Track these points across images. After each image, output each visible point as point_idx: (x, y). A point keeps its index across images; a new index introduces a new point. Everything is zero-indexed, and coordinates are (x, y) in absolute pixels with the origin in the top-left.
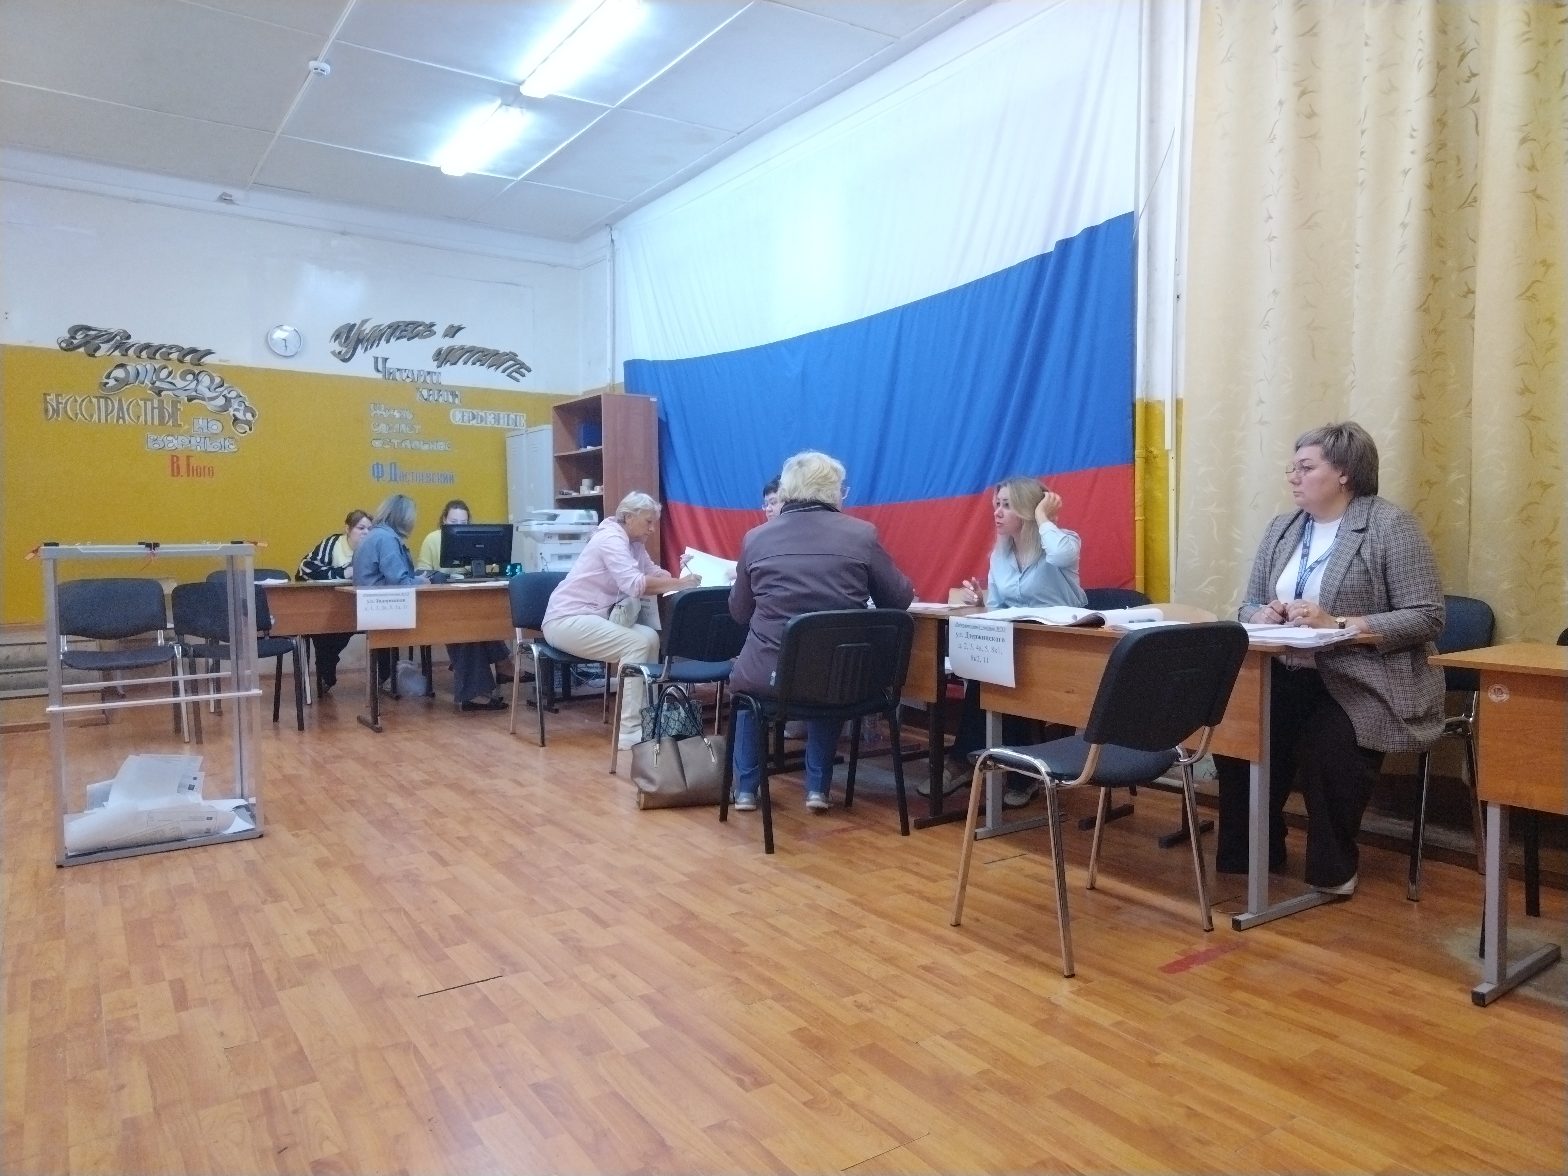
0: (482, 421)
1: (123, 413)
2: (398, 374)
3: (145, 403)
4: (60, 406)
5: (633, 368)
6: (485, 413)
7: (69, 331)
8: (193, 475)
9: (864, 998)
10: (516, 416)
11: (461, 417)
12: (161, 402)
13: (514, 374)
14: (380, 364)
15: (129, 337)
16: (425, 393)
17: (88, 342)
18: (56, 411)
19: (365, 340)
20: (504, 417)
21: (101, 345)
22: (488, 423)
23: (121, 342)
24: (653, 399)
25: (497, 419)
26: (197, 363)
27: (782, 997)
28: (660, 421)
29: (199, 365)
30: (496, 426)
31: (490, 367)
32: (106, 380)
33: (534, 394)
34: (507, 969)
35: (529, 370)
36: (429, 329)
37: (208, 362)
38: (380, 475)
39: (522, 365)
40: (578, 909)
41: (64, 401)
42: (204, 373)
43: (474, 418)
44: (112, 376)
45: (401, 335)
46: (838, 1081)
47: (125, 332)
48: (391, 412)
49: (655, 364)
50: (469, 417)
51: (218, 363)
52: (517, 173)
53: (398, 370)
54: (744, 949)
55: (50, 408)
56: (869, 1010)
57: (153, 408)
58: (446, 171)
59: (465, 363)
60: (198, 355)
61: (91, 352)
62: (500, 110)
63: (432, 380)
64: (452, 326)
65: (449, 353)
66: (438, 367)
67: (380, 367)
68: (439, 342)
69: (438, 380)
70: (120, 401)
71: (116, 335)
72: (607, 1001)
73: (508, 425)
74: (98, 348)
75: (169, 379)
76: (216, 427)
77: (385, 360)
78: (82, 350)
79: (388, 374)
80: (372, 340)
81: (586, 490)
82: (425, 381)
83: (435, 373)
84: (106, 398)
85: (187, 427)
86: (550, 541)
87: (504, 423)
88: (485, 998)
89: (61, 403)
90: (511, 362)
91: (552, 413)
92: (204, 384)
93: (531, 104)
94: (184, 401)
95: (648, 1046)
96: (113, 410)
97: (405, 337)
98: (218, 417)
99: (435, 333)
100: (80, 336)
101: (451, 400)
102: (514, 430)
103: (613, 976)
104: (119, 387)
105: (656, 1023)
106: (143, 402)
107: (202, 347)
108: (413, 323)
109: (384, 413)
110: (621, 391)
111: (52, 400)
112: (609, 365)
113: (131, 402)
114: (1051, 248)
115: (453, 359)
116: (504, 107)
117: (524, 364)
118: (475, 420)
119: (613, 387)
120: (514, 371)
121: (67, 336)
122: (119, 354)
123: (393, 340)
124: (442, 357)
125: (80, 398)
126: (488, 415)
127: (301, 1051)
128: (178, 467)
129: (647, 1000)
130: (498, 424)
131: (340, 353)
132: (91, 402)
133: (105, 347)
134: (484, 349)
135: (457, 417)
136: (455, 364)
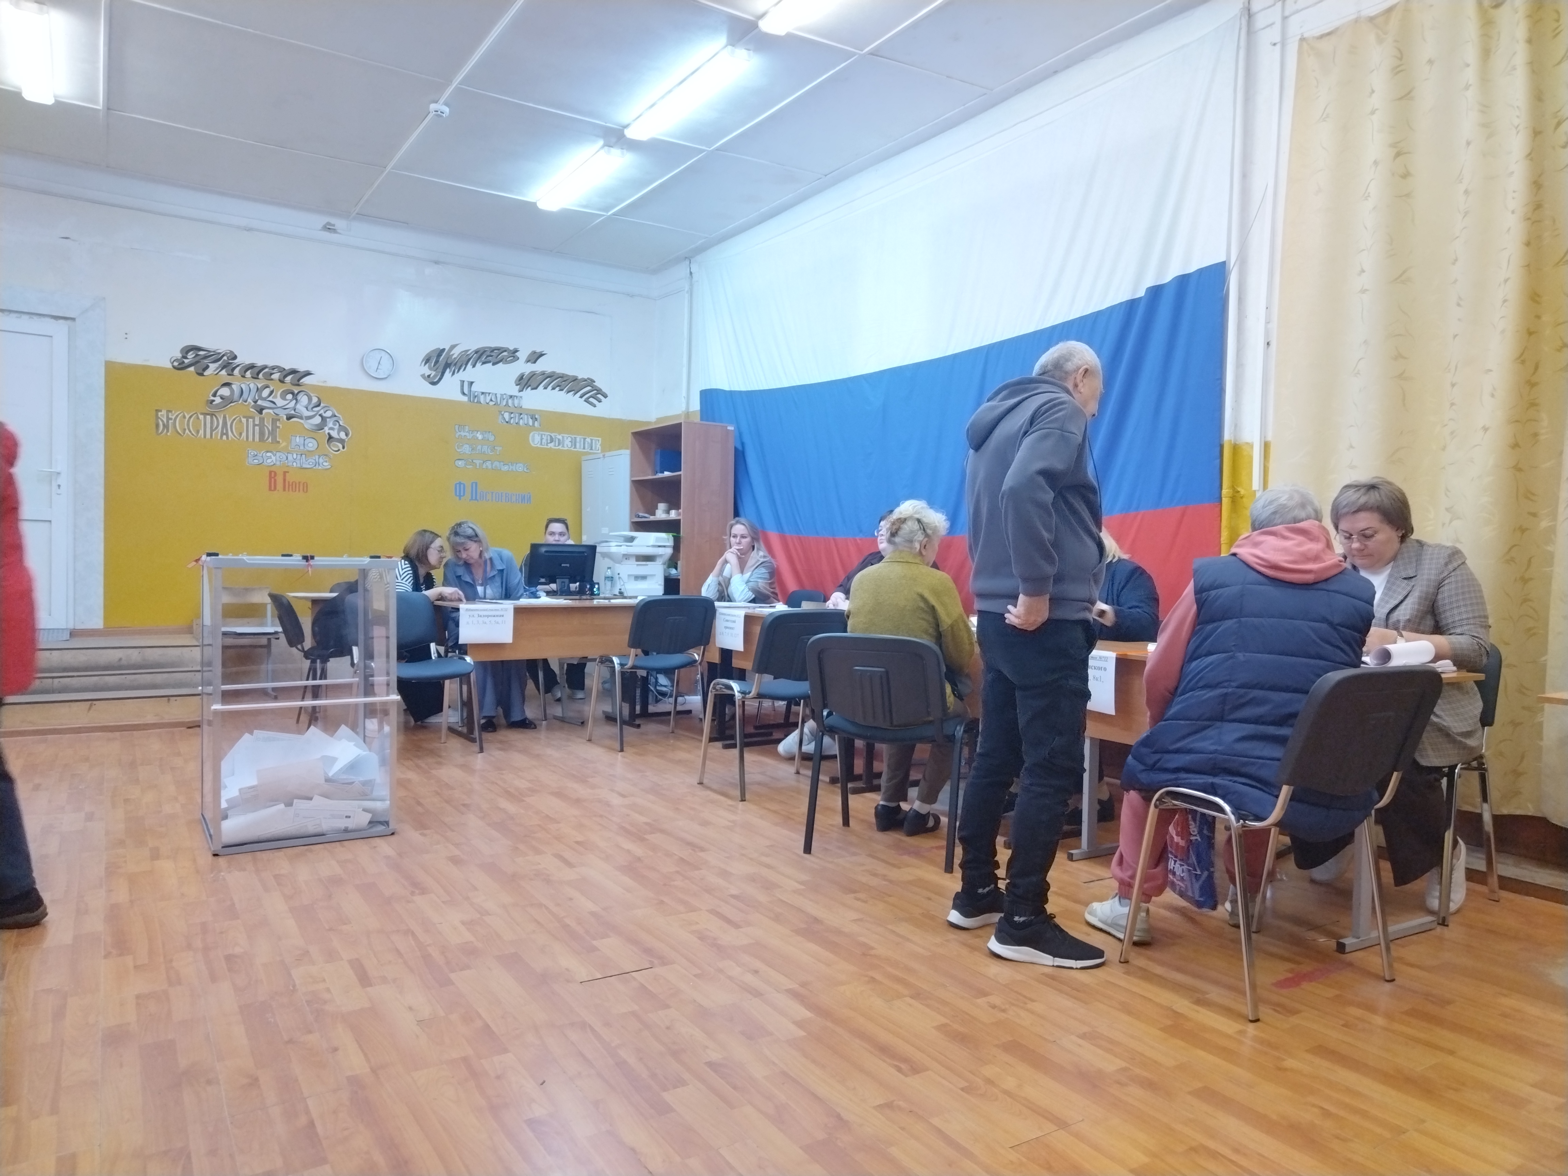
0: (559, 445)
1: (227, 430)
2: (482, 398)
3: (247, 421)
4: (170, 421)
5: (709, 397)
6: (563, 437)
7: (182, 351)
8: (289, 490)
9: (995, 1000)
10: (592, 440)
11: (539, 440)
12: (262, 420)
13: (591, 400)
14: (466, 387)
15: (235, 357)
16: (506, 416)
17: (197, 362)
18: (166, 426)
19: (453, 364)
20: (580, 441)
21: (210, 364)
22: (565, 446)
23: (228, 362)
24: (731, 428)
25: (574, 443)
26: (297, 383)
27: (918, 995)
28: (736, 449)
29: (298, 385)
30: (572, 449)
31: (568, 392)
32: (212, 398)
33: (610, 419)
34: (656, 961)
35: (605, 396)
36: (513, 355)
37: (305, 382)
38: (462, 494)
39: (599, 391)
40: (707, 911)
41: (173, 417)
42: (302, 393)
43: (552, 441)
44: (218, 394)
45: (486, 360)
46: (989, 1071)
47: (231, 352)
48: (475, 434)
49: (732, 393)
50: (547, 440)
51: (315, 383)
52: (607, 209)
53: (483, 393)
54: (873, 952)
55: (161, 423)
56: (1004, 1011)
57: (254, 425)
58: (541, 206)
59: (545, 388)
60: (298, 375)
61: (200, 371)
62: (602, 151)
63: (513, 404)
64: (534, 352)
65: (531, 377)
66: (520, 391)
67: (466, 391)
68: (522, 367)
69: (519, 404)
70: (225, 417)
71: (223, 356)
72: (757, 994)
73: (584, 448)
74: (207, 367)
75: (270, 398)
76: (312, 445)
77: (472, 383)
78: (192, 369)
79: (474, 398)
80: (459, 365)
81: (661, 513)
82: (507, 404)
83: (517, 397)
84: (212, 415)
85: (284, 444)
86: (627, 562)
87: (580, 446)
88: (643, 987)
89: (171, 419)
90: (589, 388)
91: (629, 438)
92: (302, 403)
93: (633, 146)
94: (283, 420)
95: (804, 1034)
96: (217, 427)
97: (489, 362)
98: (313, 434)
99: (518, 358)
100: (191, 355)
101: (531, 423)
102: (590, 453)
103: (756, 972)
104: (225, 404)
105: (807, 1014)
106: (245, 419)
107: (302, 368)
108: (498, 349)
109: (467, 434)
110: (697, 419)
111: (162, 415)
112: (684, 393)
113: (234, 419)
114: (1141, 293)
115: (533, 383)
116: (606, 148)
117: (601, 390)
118: (553, 444)
119: (687, 414)
120: (591, 397)
121: (179, 355)
122: (226, 374)
123: (478, 365)
124: (524, 382)
125: (188, 415)
126: (565, 438)
127: (487, 1026)
128: (275, 481)
129: (794, 995)
130: (575, 448)
131: (429, 376)
132: (198, 418)
133: (213, 367)
134: (563, 374)
135: (536, 439)
136: (536, 388)
